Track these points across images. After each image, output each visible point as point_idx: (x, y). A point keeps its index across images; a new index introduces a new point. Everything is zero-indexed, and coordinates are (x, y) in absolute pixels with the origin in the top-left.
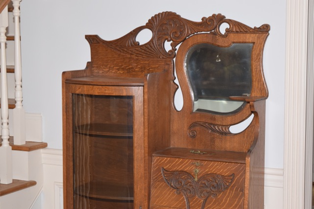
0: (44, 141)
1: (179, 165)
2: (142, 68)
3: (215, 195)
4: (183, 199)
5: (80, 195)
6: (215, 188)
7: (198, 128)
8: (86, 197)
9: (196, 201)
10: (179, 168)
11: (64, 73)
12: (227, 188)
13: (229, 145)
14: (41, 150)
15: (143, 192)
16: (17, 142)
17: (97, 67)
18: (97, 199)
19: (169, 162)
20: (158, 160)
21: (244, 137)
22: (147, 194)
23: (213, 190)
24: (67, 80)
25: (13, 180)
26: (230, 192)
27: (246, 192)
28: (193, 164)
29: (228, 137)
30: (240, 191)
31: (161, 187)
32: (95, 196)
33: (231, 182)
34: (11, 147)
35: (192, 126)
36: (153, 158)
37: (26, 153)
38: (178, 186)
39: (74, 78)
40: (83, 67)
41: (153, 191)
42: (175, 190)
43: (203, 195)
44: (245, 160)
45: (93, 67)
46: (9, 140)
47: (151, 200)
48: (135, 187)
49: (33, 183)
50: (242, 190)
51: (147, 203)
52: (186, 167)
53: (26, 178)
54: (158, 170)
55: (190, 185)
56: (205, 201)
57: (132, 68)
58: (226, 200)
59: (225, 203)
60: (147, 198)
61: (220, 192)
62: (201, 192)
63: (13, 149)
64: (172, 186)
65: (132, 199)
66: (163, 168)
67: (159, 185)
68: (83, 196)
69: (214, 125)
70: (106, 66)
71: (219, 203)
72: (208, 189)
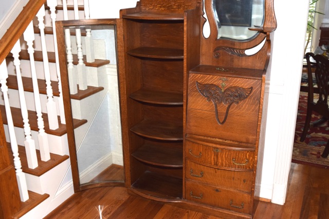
0: (107, 59)
1: (210, 80)
2: (178, 6)
3: (238, 103)
7: (221, 51)
9: (222, 107)
10: (210, 82)
11: (121, 10)
13: (244, 64)
14: (106, 66)
16: (89, 60)
17: (144, 5)
19: (202, 78)
20: (193, 76)
21: (256, 58)
23: (236, 98)
24: (123, 16)
25: (88, 86)
26: (248, 101)
28: (220, 79)
29: (244, 58)
30: (257, 100)
31: (196, 95)
33: (250, 93)
34: (85, 65)
35: (216, 50)
36: (190, 75)
37: (95, 69)
38: (208, 95)
39: (128, 14)
40: (134, 5)
41: (190, 99)
43: (227, 102)
44: (262, 77)
45: (142, 5)
46: (83, 59)
47: (188, 105)
49: (101, 89)
52: (215, 82)
53: (96, 85)
54: (194, 83)
55: (218, 95)
57: (171, 6)
58: (245, 106)
59: (244, 108)
61: (241, 100)
62: (227, 100)
63: (86, 66)
66: (197, 82)
67: (194, 94)
69: (234, 49)
70: (151, 4)
71: (240, 109)
72: (232, 98)
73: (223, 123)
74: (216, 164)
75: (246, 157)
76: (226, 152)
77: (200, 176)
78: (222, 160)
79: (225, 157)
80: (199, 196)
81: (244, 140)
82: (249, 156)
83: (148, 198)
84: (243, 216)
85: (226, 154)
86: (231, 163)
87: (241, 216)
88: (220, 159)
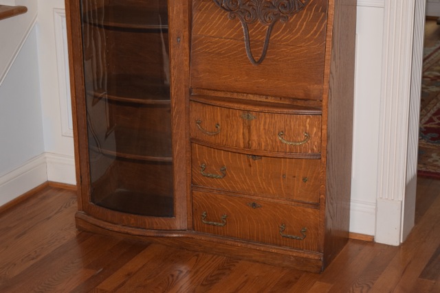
3: (286, 19)
4: (240, 26)
5: (90, 24)
6: (285, 7)
8: (100, 26)
9: (258, 28)
12: (303, 8)
15: (181, 16)
18: (116, 28)
22: (187, 20)
23: (283, 10)
26: (306, 14)
27: (331, 12)
30: (322, 11)
32: (112, 24)
38: (232, 7)
41: (196, 16)
42: (229, 13)
43: (268, 20)
47: (193, 28)
48: (170, 9)
49: (22, 10)
50: (325, 10)
51: (187, 33)
55: (249, 6)
56: (272, 27)
58: (301, 25)
59: (299, 29)
60: (187, 25)
61: (293, 14)
62: (266, 15)
64: (223, 8)
65: (166, 27)
67: (204, 6)
68: (95, 25)
71: (292, 30)
72: (276, 10)
73: (260, 62)
74: (248, 146)
75: (306, 127)
76: (266, 118)
77: (220, 175)
78: (259, 136)
79: (265, 129)
80: (220, 222)
81: (301, 95)
82: (311, 125)
83: (116, 229)
84: (305, 255)
85: (265, 122)
86: (276, 142)
87: (302, 255)
88: (254, 133)
